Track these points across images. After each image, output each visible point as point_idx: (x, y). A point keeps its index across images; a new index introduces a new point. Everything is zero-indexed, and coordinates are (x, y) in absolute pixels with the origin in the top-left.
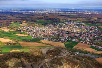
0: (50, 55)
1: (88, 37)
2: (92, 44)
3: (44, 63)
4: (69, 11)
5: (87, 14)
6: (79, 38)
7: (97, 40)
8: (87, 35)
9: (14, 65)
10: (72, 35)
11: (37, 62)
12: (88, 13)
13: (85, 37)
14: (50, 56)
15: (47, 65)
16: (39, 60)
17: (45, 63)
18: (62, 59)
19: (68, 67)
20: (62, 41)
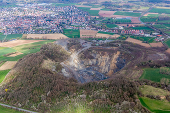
0: (73, 50)
1: (79, 21)
2: (95, 29)
6: (70, 24)
7: (95, 23)
8: (76, 19)
9: (55, 68)
10: (57, 22)
13: (76, 22)
18: (89, 51)
19: (104, 58)
20: (56, 31)
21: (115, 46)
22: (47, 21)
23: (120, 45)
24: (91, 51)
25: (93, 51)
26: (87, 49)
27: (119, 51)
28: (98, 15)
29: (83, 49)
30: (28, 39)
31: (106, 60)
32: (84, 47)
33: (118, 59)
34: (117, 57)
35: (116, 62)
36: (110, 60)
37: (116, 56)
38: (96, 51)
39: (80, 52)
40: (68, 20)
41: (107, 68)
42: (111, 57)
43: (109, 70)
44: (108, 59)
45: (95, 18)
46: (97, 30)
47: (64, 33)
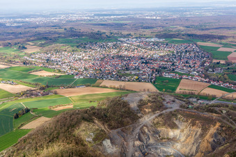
0: (147, 110)
1: (190, 66)
2: (207, 80)
3: (139, 128)
4: (110, 15)
5: (155, 20)
6: (173, 70)
7: (213, 71)
8: (187, 62)
9: (93, 136)
10: (155, 66)
11: (127, 127)
12: (155, 18)
13: (185, 68)
14: (145, 111)
15: (146, 130)
16: (128, 123)
17: (142, 127)
18: (173, 115)
19: (194, 131)
20: (144, 79)
21: (216, 112)
22: (143, 63)
23: (224, 112)
24: (176, 116)
25: (179, 116)
26: (171, 112)
27: (219, 121)
28: (225, 59)
29: (164, 111)
30: (101, 87)
31: (196, 134)
32: (166, 108)
33: (215, 135)
34: (215, 131)
35: (211, 140)
36: (202, 136)
37: (213, 130)
38: (184, 116)
39: (157, 115)
40: (173, 64)
41: (194, 148)
42: (205, 130)
43: (197, 152)
44: (198, 133)
45: (218, 63)
46: (209, 82)
47: (154, 83)
